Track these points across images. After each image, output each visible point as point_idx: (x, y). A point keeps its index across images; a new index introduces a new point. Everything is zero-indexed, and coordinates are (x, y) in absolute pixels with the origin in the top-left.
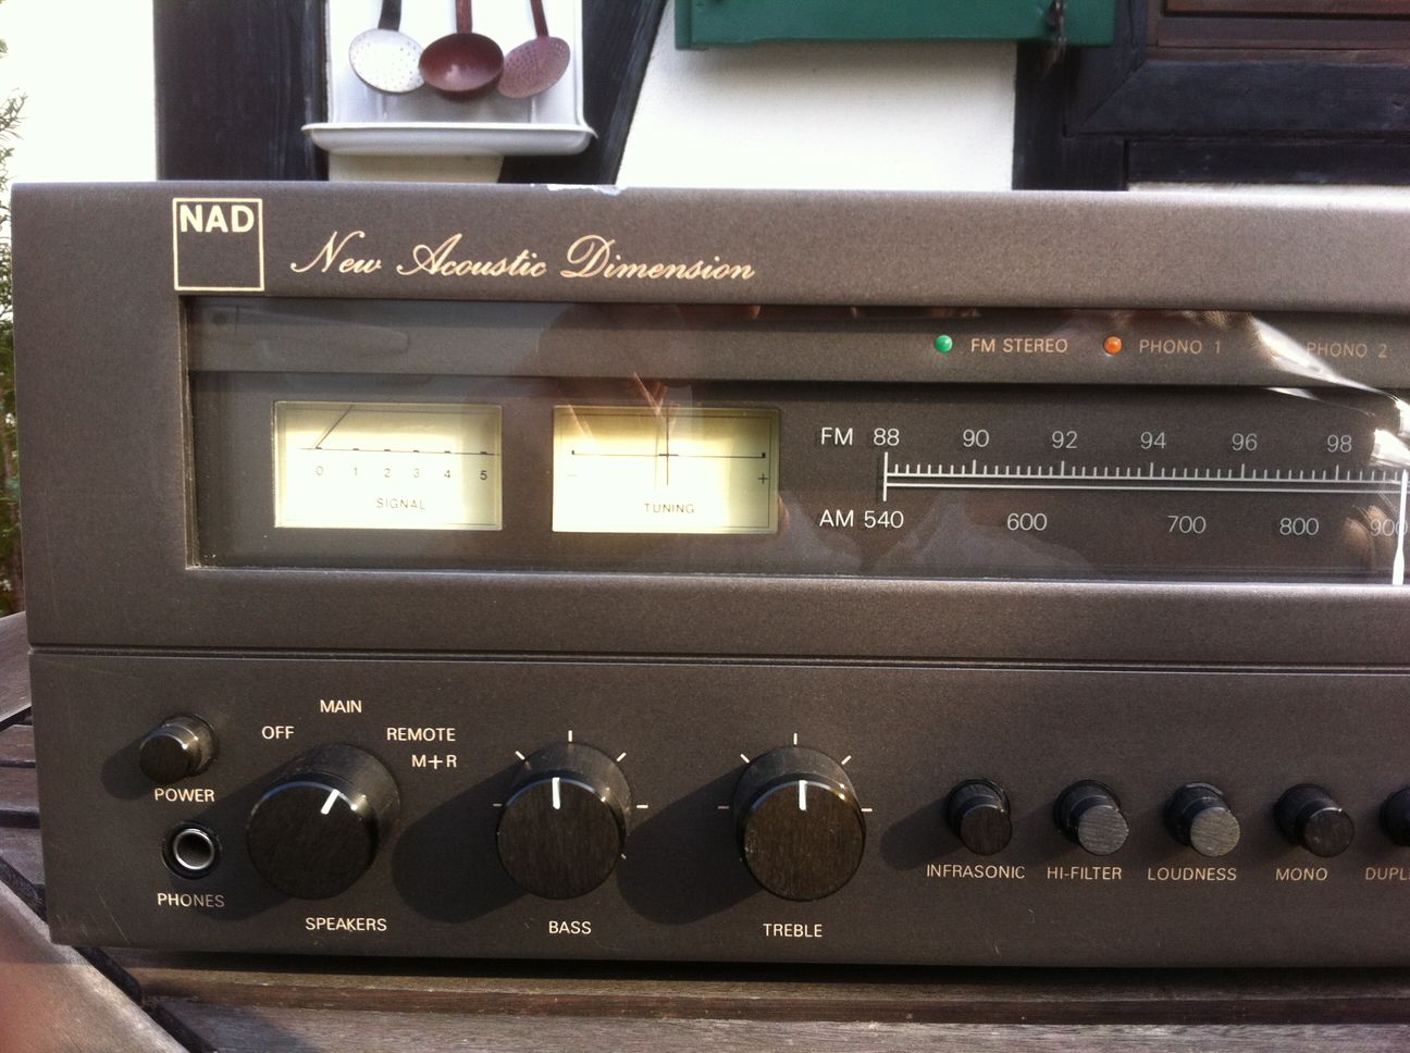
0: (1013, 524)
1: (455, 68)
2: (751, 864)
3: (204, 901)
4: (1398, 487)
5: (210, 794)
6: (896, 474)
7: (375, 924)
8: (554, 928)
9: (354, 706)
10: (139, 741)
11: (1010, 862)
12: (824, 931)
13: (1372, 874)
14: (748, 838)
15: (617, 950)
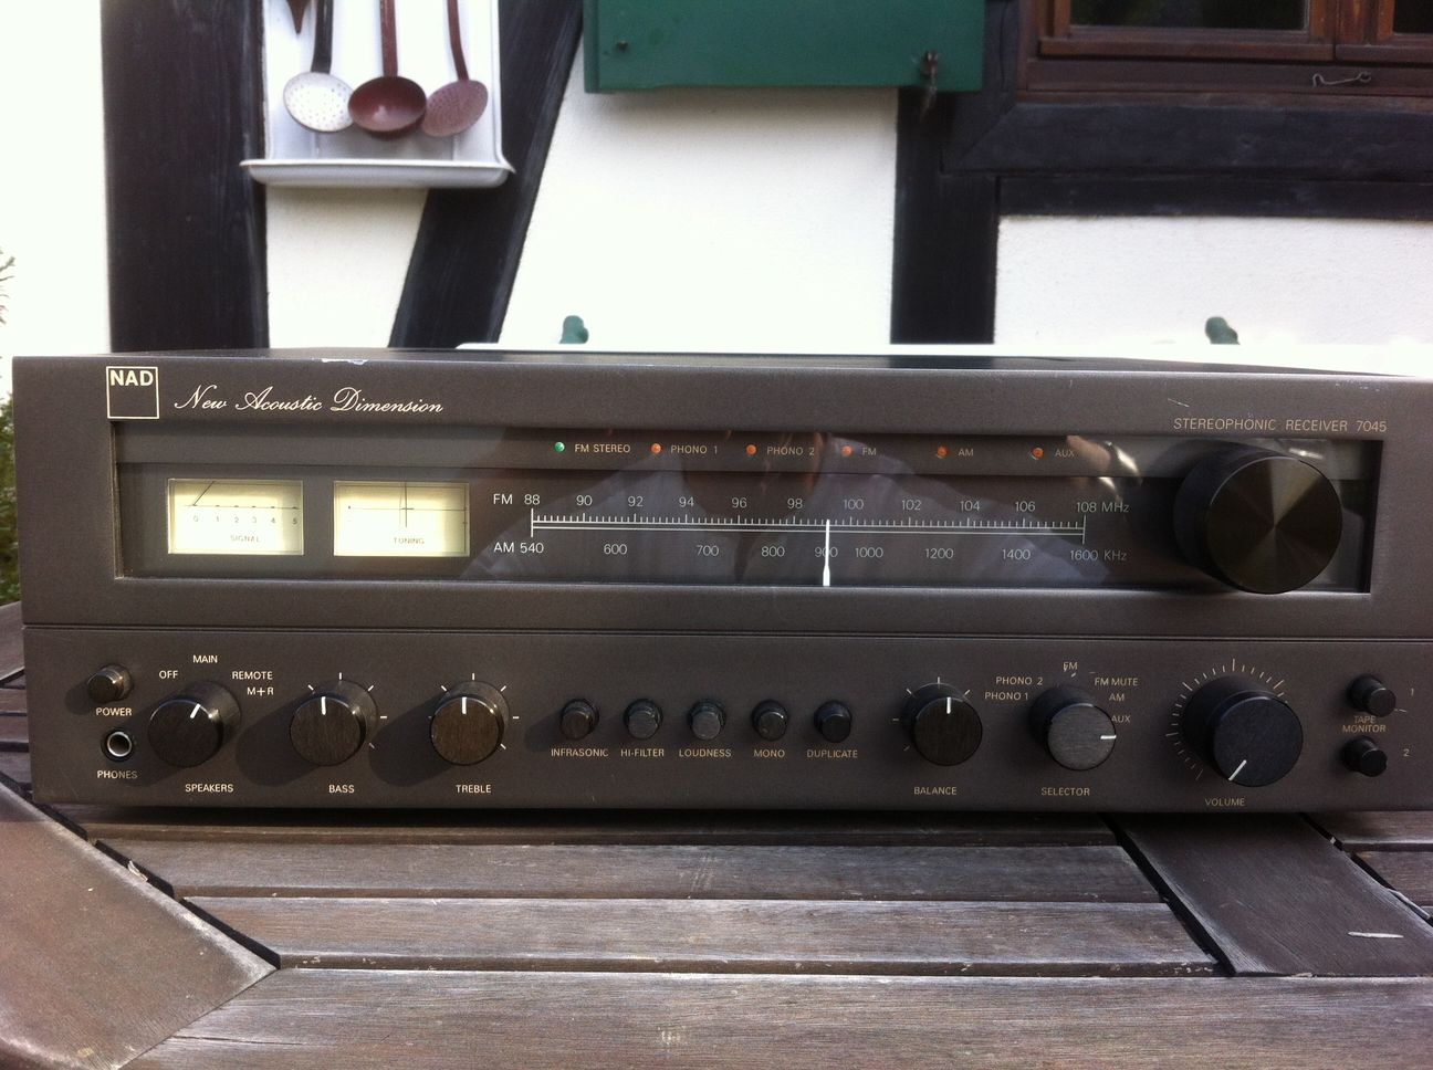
0: (607, 551)
1: (382, 109)
2: (435, 745)
3: (125, 775)
4: (824, 528)
5: (129, 711)
6: (538, 521)
7: (229, 788)
8: (332, 789)
9: (213, 659)
10: (87, 680)
11: (598, 747)
12: (492, 789)
13: (811, 754)
14: (433, 730)
15: (371, 801)
